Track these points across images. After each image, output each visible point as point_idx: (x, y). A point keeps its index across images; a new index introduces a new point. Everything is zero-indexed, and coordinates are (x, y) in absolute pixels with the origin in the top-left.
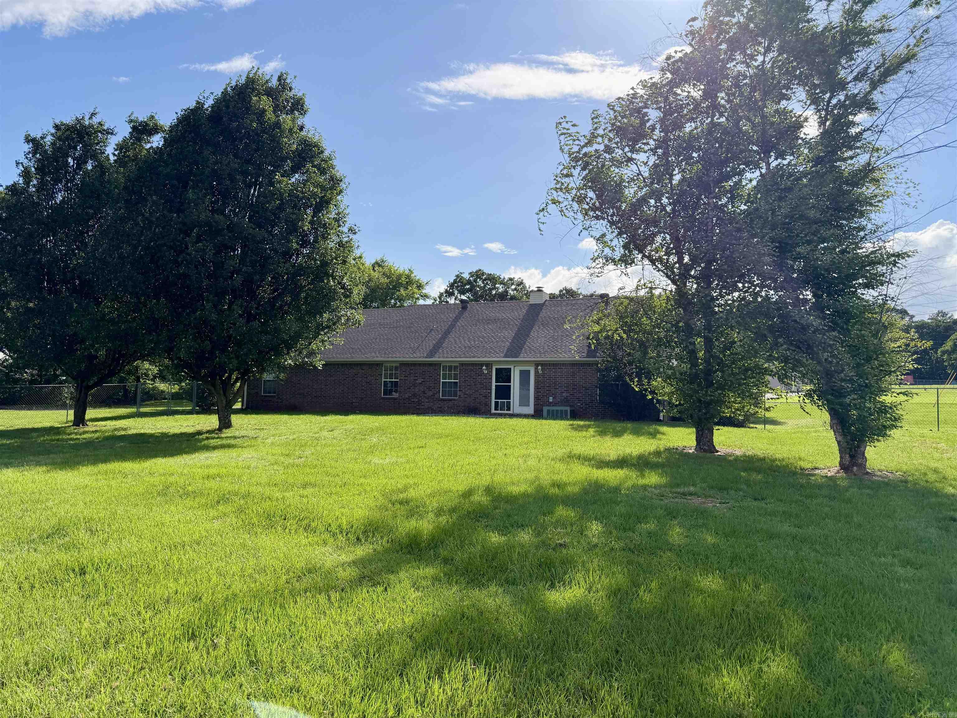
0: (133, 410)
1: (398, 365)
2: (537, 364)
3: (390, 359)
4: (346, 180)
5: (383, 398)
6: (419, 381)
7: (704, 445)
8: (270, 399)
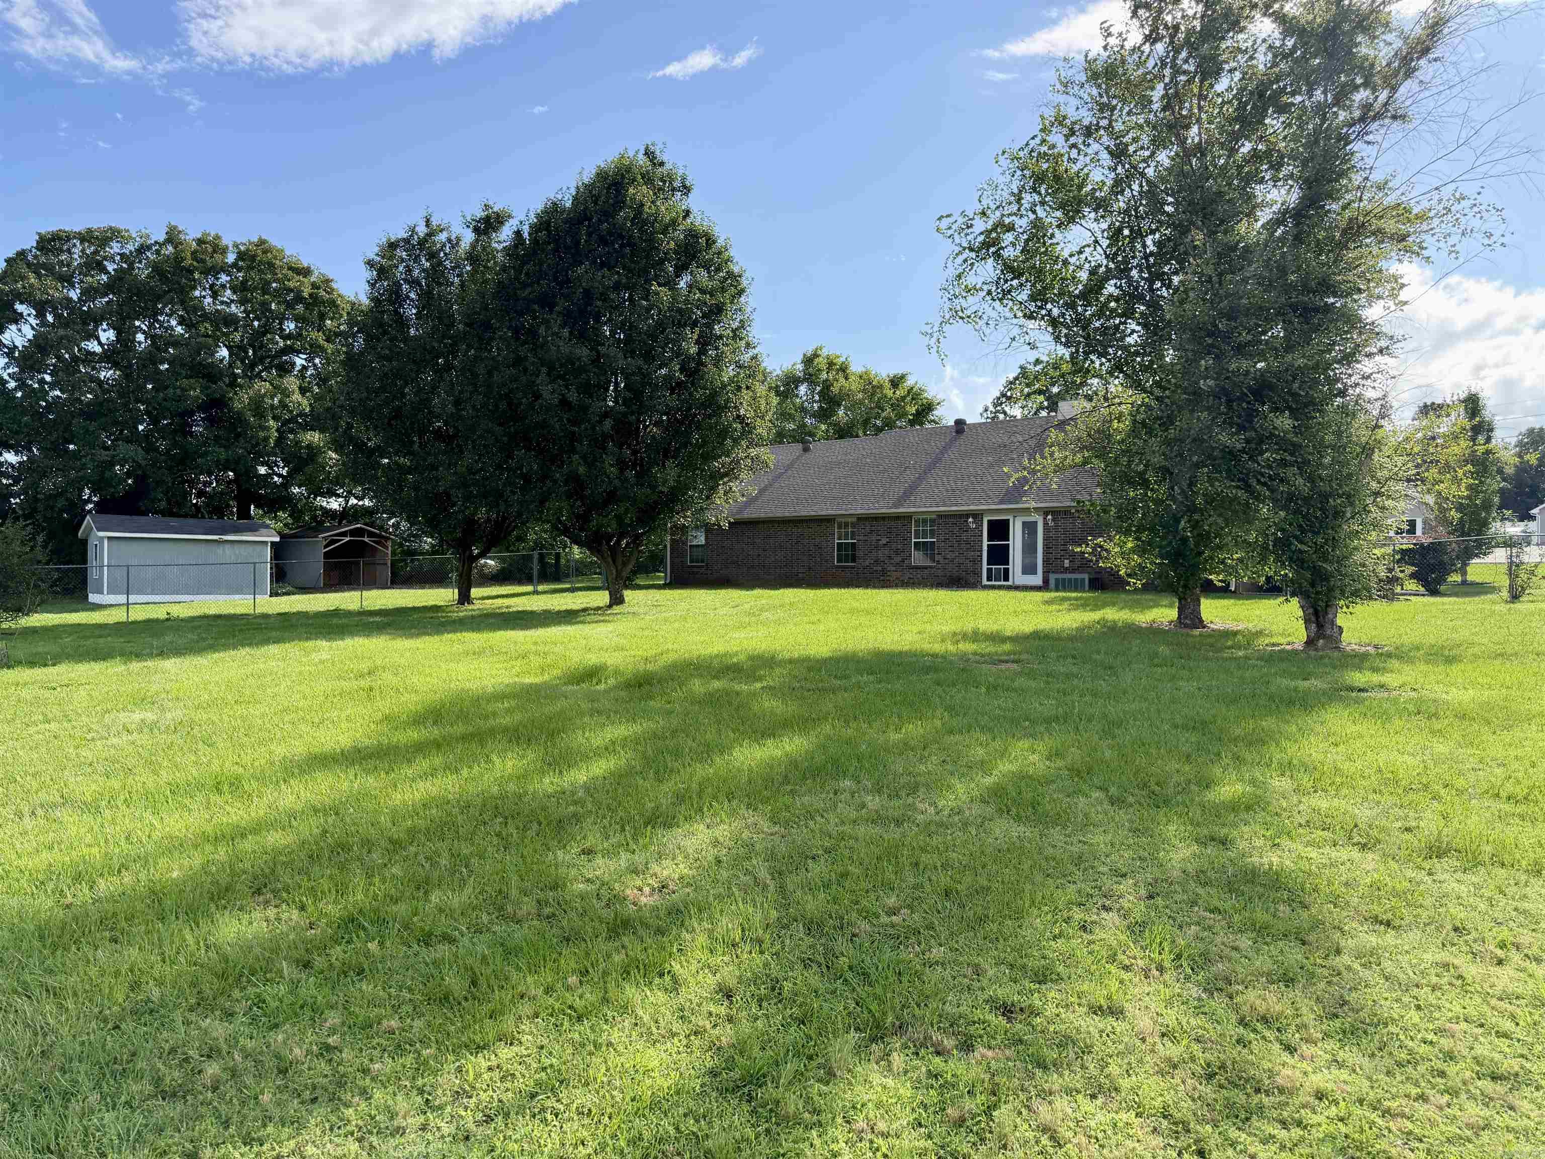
0: (530, 588)
1: (854, 520)
2: (1046, 512)
3: (843, 512)
4: (747, 274)
5: (838, 567)
6: (884, 541)
7: (1186, 618)
8: (695, 570)
